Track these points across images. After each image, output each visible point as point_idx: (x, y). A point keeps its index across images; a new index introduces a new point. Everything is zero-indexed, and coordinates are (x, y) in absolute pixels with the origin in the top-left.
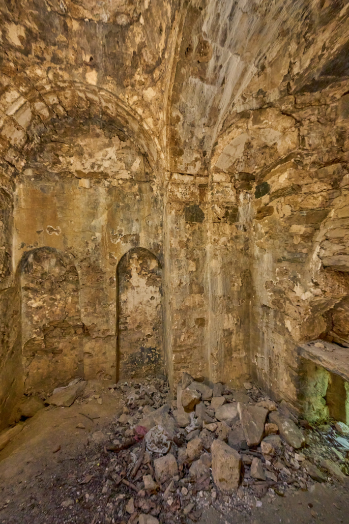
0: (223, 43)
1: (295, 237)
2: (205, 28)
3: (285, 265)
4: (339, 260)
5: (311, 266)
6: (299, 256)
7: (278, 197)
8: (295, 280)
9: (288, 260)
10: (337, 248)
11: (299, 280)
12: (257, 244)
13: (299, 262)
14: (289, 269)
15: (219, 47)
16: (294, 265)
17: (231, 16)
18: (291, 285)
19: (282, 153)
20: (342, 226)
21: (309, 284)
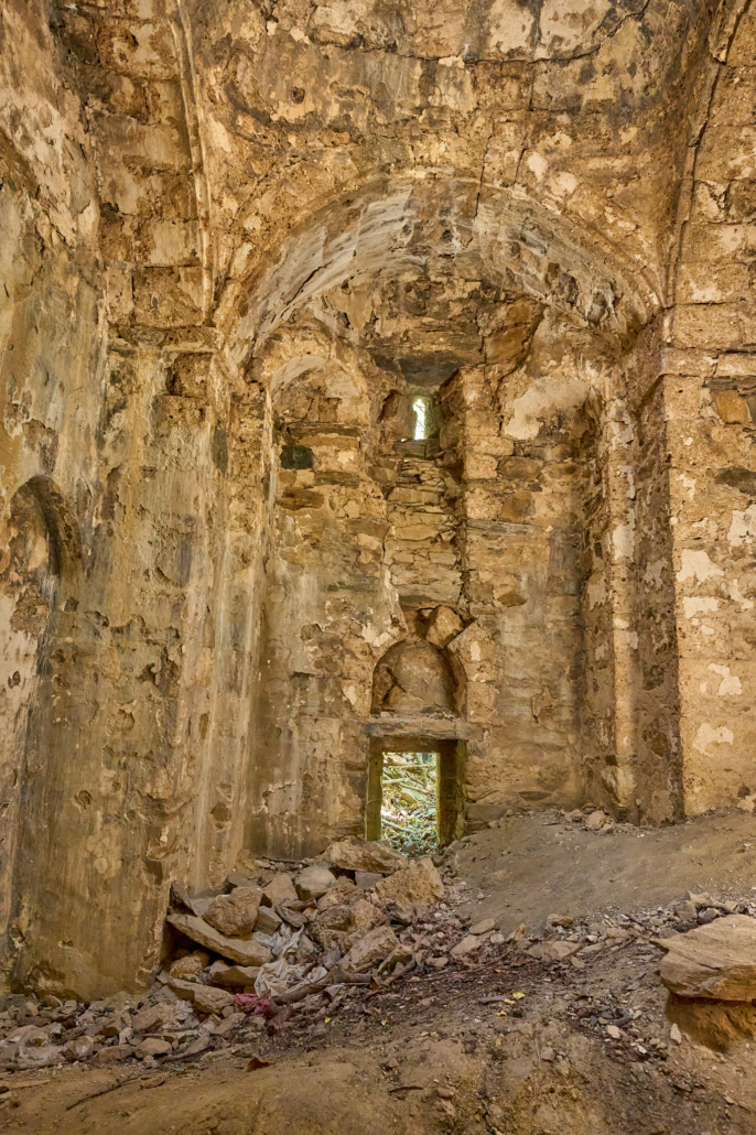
0: (363, 232)
1: (363, 553)
2: (372, 206)
3: (343, 595)
4: (416, 590)
5: (386, 596)
6: (368, 582)
7: (334, 483)
8: (363, 617)
9: (348, 588)
10: (410, 575)
11: (370, 618)
12: (282, 555)
13: (369, 591)
14: (353, 602)
15: (358, 232)
16: (360, 596)
17: (385, 223)
18: (354, 626)
19: (343, 419)
20: (408, 549)
21: (385, 622)
